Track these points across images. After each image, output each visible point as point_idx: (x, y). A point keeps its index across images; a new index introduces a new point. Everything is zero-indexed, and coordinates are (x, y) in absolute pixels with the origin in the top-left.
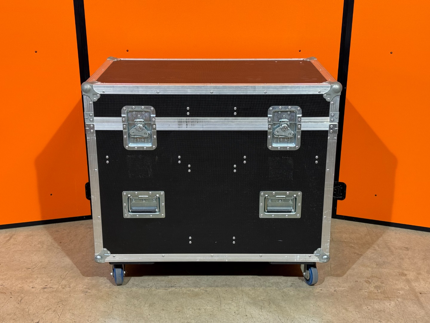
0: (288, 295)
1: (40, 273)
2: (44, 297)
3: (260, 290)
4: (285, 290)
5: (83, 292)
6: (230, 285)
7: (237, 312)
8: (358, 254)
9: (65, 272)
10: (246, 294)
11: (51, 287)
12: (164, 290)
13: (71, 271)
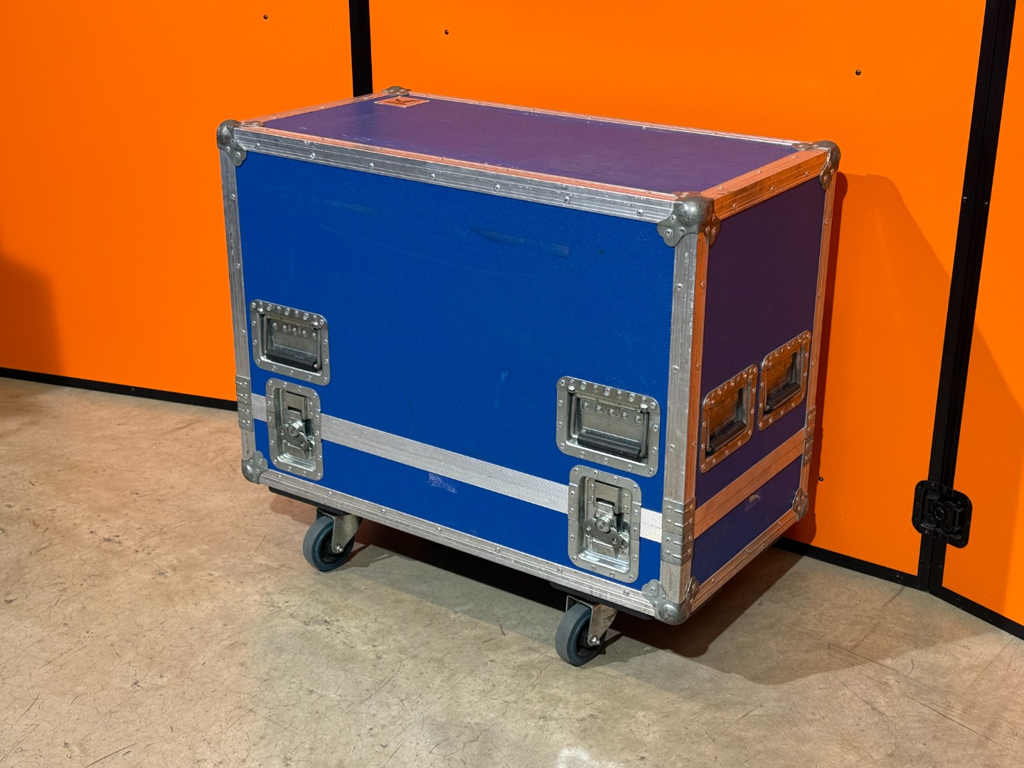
0: (542, 741)
1: (142, 509)
2: (84, 557)
3: (495, 701)
4: (553, 723)
5: (157, 571)
6: (447, 665)
7: (375, 730)
8: (874, 709)
9: (182, 521)
10: (451, 698)
11: (119, 543)
12: (300, 624)
13: (193, 523)
